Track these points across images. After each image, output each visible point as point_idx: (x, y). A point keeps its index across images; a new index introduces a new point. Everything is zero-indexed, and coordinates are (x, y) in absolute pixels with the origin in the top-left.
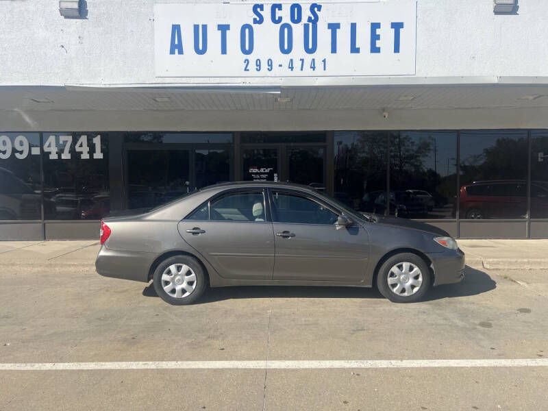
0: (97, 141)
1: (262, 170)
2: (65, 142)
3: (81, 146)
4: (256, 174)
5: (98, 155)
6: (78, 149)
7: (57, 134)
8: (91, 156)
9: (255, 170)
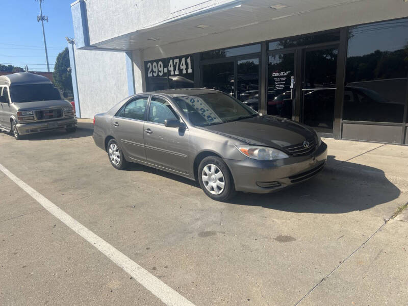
0: (189, 60)
1: (282, 74)
2: (176, 63)
3: (182, 65)
4: (277, 77)
5: (190, 71)
6: (182, 67)
7: (173, 58)
8: (187, 71)
9: (276, 74)
